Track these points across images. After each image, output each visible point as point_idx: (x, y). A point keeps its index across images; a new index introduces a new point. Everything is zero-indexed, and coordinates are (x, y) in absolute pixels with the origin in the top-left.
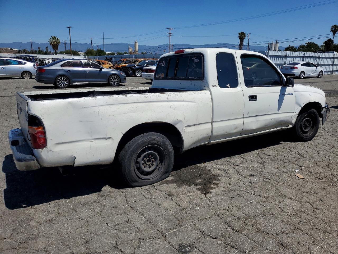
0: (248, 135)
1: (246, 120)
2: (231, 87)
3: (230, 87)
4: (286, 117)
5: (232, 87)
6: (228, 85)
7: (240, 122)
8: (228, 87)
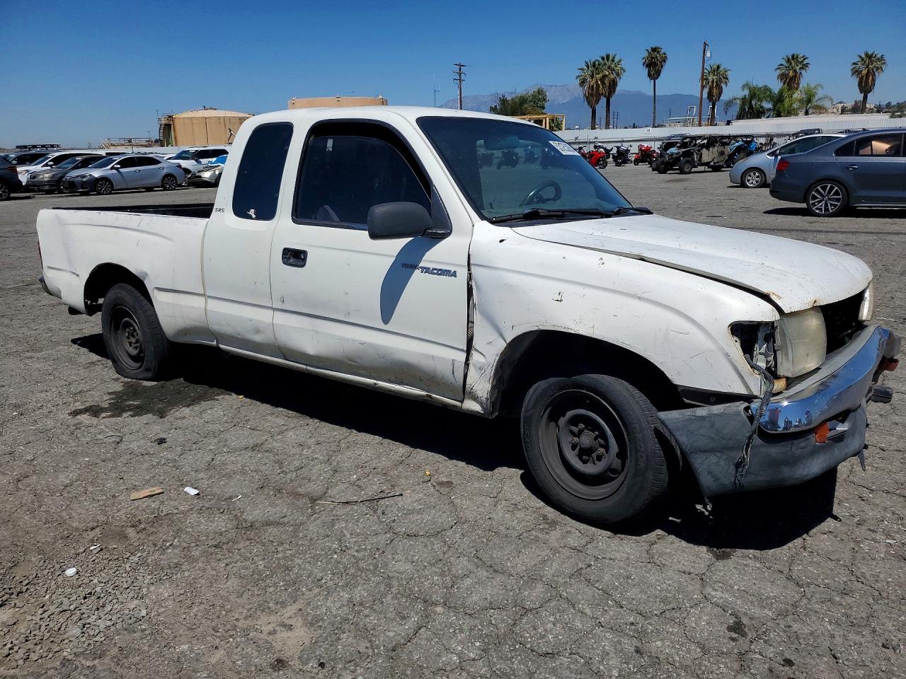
0: (304, 367)
1: (280, 318)
2: (258, 218)
3: (254, 216)
4: (427, 356)
5: (260, 216)
6: (252, 210)
7: (264, 316)
8: (250, 217)
